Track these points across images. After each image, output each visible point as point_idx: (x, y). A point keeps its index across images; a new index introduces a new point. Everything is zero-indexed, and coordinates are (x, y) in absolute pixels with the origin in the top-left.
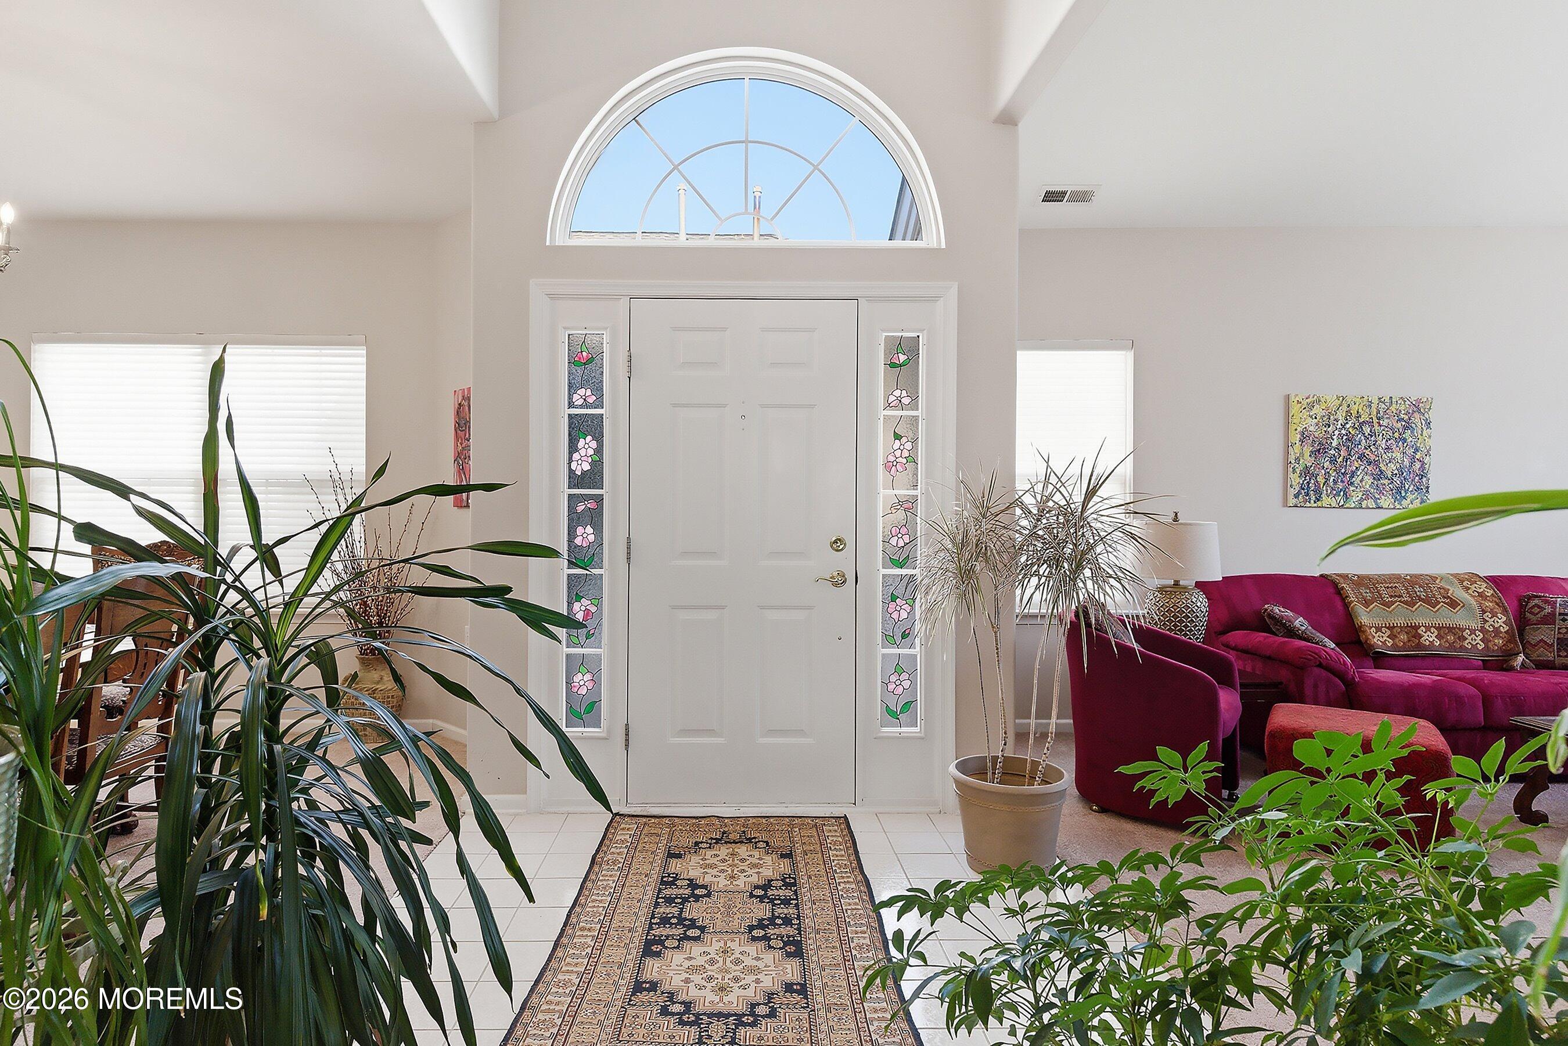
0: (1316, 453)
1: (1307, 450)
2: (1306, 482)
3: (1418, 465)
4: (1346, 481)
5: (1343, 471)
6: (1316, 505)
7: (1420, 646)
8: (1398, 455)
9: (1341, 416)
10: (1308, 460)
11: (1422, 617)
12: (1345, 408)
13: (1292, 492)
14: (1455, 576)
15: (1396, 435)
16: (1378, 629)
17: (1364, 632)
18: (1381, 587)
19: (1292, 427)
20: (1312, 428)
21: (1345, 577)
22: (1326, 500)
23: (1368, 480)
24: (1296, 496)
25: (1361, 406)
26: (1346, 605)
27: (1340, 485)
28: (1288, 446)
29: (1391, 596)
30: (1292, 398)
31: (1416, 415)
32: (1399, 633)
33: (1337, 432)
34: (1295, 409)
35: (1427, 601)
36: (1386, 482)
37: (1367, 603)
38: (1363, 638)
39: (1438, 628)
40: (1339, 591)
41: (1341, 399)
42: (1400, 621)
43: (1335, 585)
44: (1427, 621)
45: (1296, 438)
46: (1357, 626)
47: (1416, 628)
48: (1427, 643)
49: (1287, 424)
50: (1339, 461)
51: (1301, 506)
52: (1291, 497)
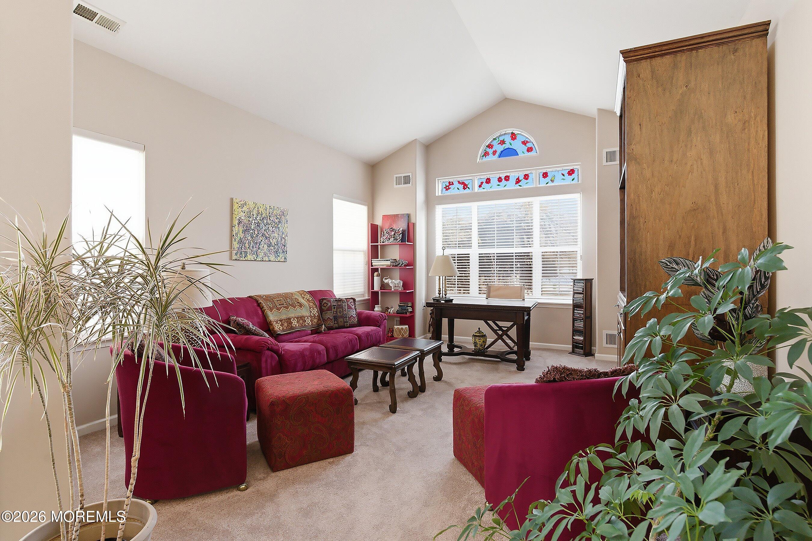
0: (244, 231)
1: (241, 229)
2: (240, 246)
3: (283, 240)
4: (257, 247)
5: (256, 242)
6: (245, 259)
7: (292, 328)
8: (276, 235)
9: (255, 212)
10: (241, 235)
11: (292, 313)
12: (256, 209)
13: (235, 252)
14: (298, 292)
15: (276, 225)
16: (277, 323)
17: (272, 325)
18: (275, 300)
19: (234, 216)
20: (243, 218)
21: (260, 296)
22: (249, 257)
23: (266, 246)
24: (236, 254)
25: (263, 209)
26: (263, 312)
27: (255, 249)
28: (232, 226)
29: (280, 305)
30: (234, 200)
31: (283, 217)
32: (284, 323)
33: (253, 221)
34: (236, 206)
35: (292, 305)
36: (272, 248)
37: (271, 310)
38: (271, 328)
39: (297, 318)
40: (259, 305)
41: (255, 204)
42: (284, 317)
43: (257, 301)
44: (293, 315)
45: (236, 222)
46: (268, 322)
47: (290, 319)
48: (294, 326)
49: (232, 214)
50: (254, 236)
51: (238, 260)
52: (234, 254)
